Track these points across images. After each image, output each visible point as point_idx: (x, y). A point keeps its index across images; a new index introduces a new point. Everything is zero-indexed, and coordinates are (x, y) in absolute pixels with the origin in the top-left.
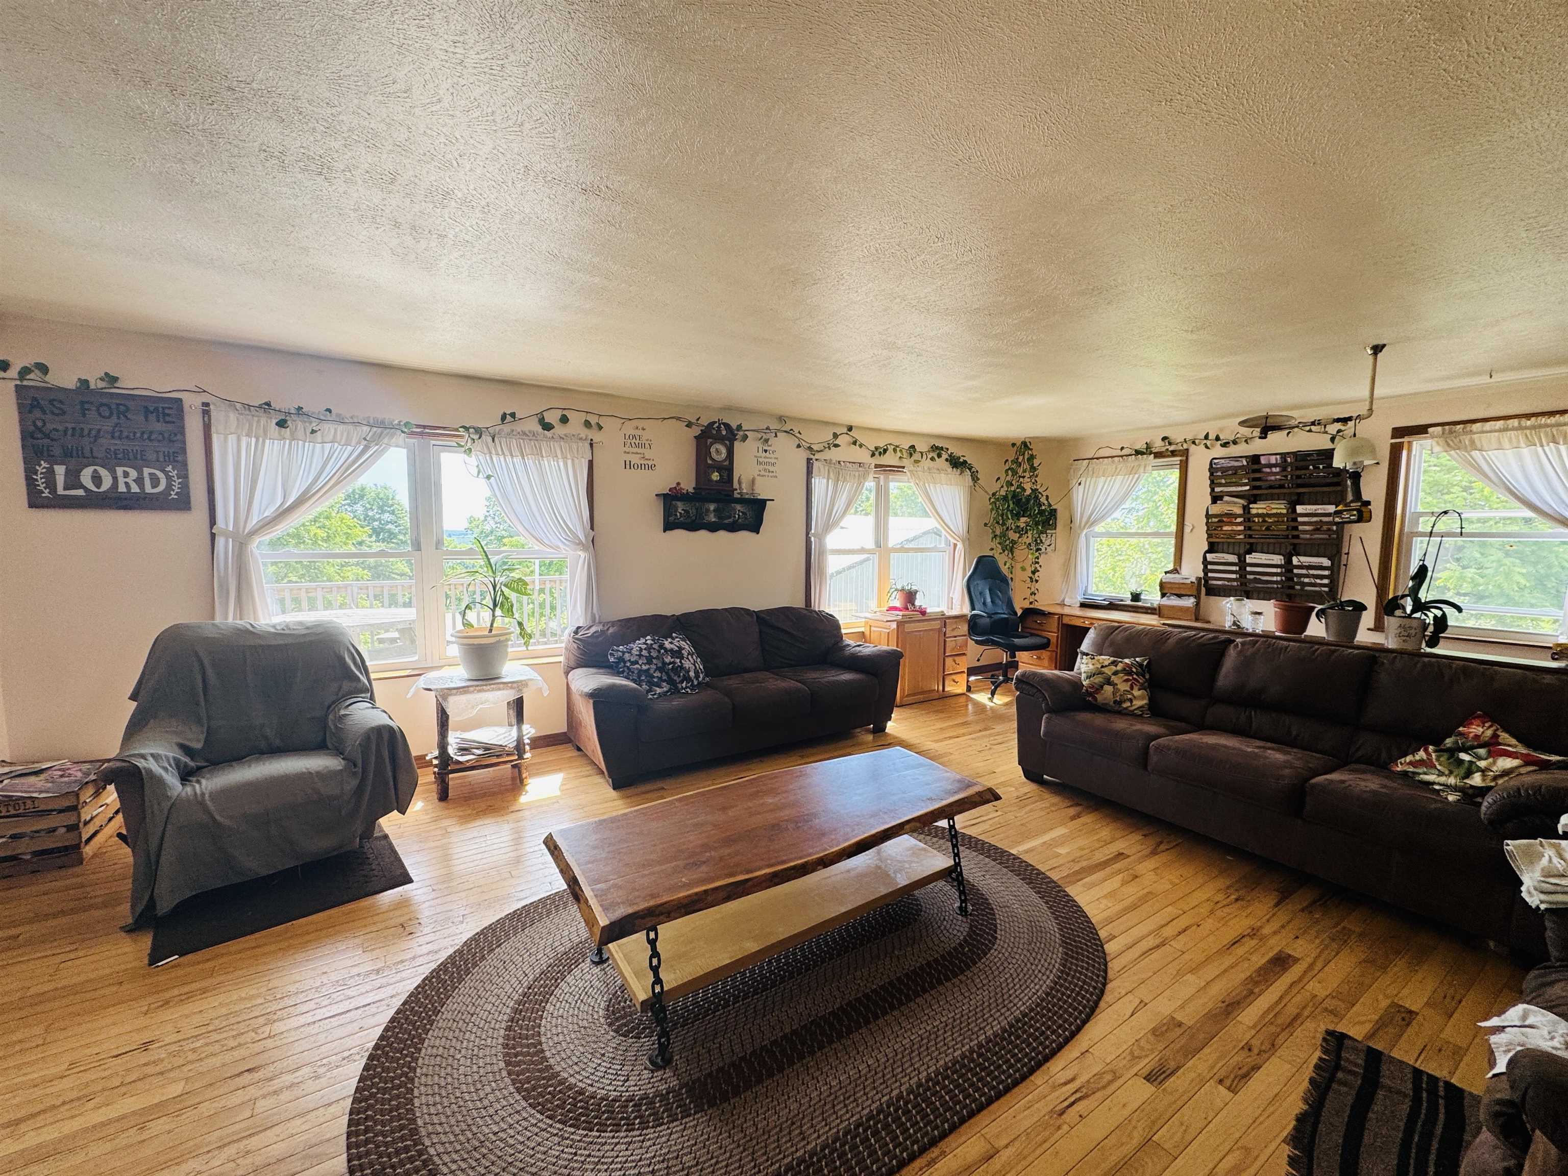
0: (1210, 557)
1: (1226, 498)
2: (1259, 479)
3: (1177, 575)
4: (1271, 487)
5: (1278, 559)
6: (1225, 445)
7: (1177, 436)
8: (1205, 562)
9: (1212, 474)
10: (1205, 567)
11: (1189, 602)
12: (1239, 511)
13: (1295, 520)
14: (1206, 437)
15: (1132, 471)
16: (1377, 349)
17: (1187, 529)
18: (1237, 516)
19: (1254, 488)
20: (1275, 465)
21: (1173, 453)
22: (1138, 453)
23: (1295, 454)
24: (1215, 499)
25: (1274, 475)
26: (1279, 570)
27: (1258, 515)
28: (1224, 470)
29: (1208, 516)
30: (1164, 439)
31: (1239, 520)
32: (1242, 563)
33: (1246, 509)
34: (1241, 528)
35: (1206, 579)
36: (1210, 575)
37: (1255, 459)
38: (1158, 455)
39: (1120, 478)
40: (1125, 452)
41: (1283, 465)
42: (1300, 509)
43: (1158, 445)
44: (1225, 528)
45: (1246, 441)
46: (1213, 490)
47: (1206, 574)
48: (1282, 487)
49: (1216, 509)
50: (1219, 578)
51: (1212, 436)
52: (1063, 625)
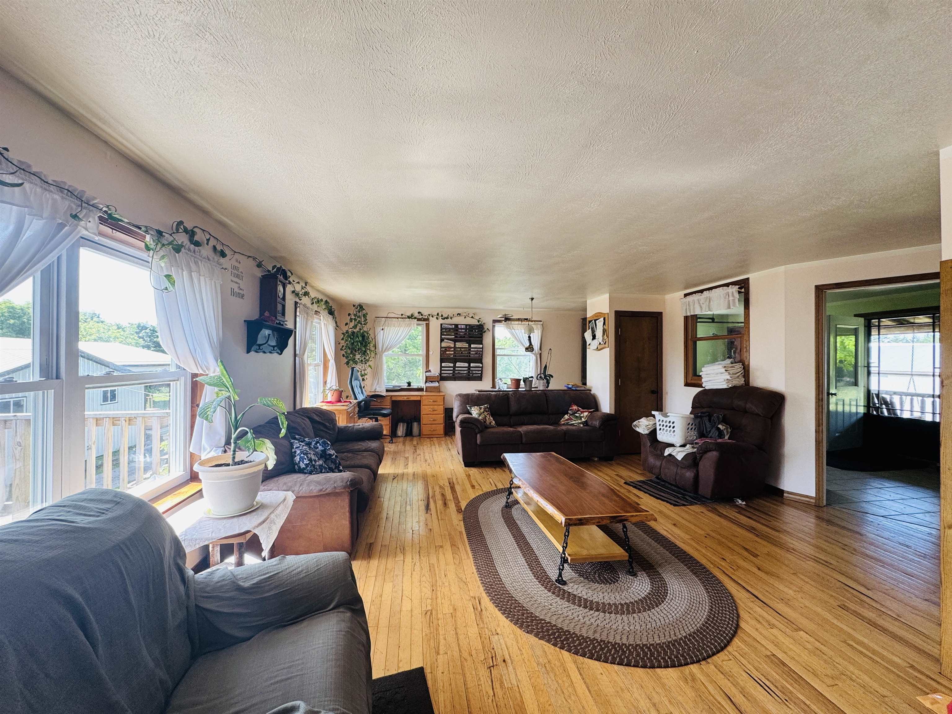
0: (443, 364)
1: (445, 340)
2: (457, 334)
3: (430, 373)
4: (461, 337)
5: (466, 365)
6: (444, 319)
7: (425, 313)
8: (441, 367)
9: (441, 330)
10: (441, 369)
11: (436, 384)
12: (453, 346)
13: (470, 350)
14: (438, 314)
15: (409, 325)
16: (532, 299)
17: (431, 353)
18: (451, 348)
19: (456, 337)
20: (463, 329)
21: (425, 320)
22: (409, 317)
23: (470, 325)
24: (442, 340)
25: (462, 332)
26: (466, 369)
27: (459, 348)
28: (446, 329)
29: (441, 348)
30: (419, 313)
31: (452, 349)
32: (454, 367)
33: (455, 345)
34: (453, 353)
35: (441, 374)
36: (442, 372)
37: (456, 326)
38: (419, 320)
39: (402, 329)
40: (403, 316)
41: (466, 329)
42: (472, 346)
43: (416, 315)
44: (447, 353)
45: (451, 318)
46: (441, 337)
47: (441, 372)
48: (464, 337)
49: (444, 345)
50: (445, 374)
51: (440, 315)
52: (392, 401)
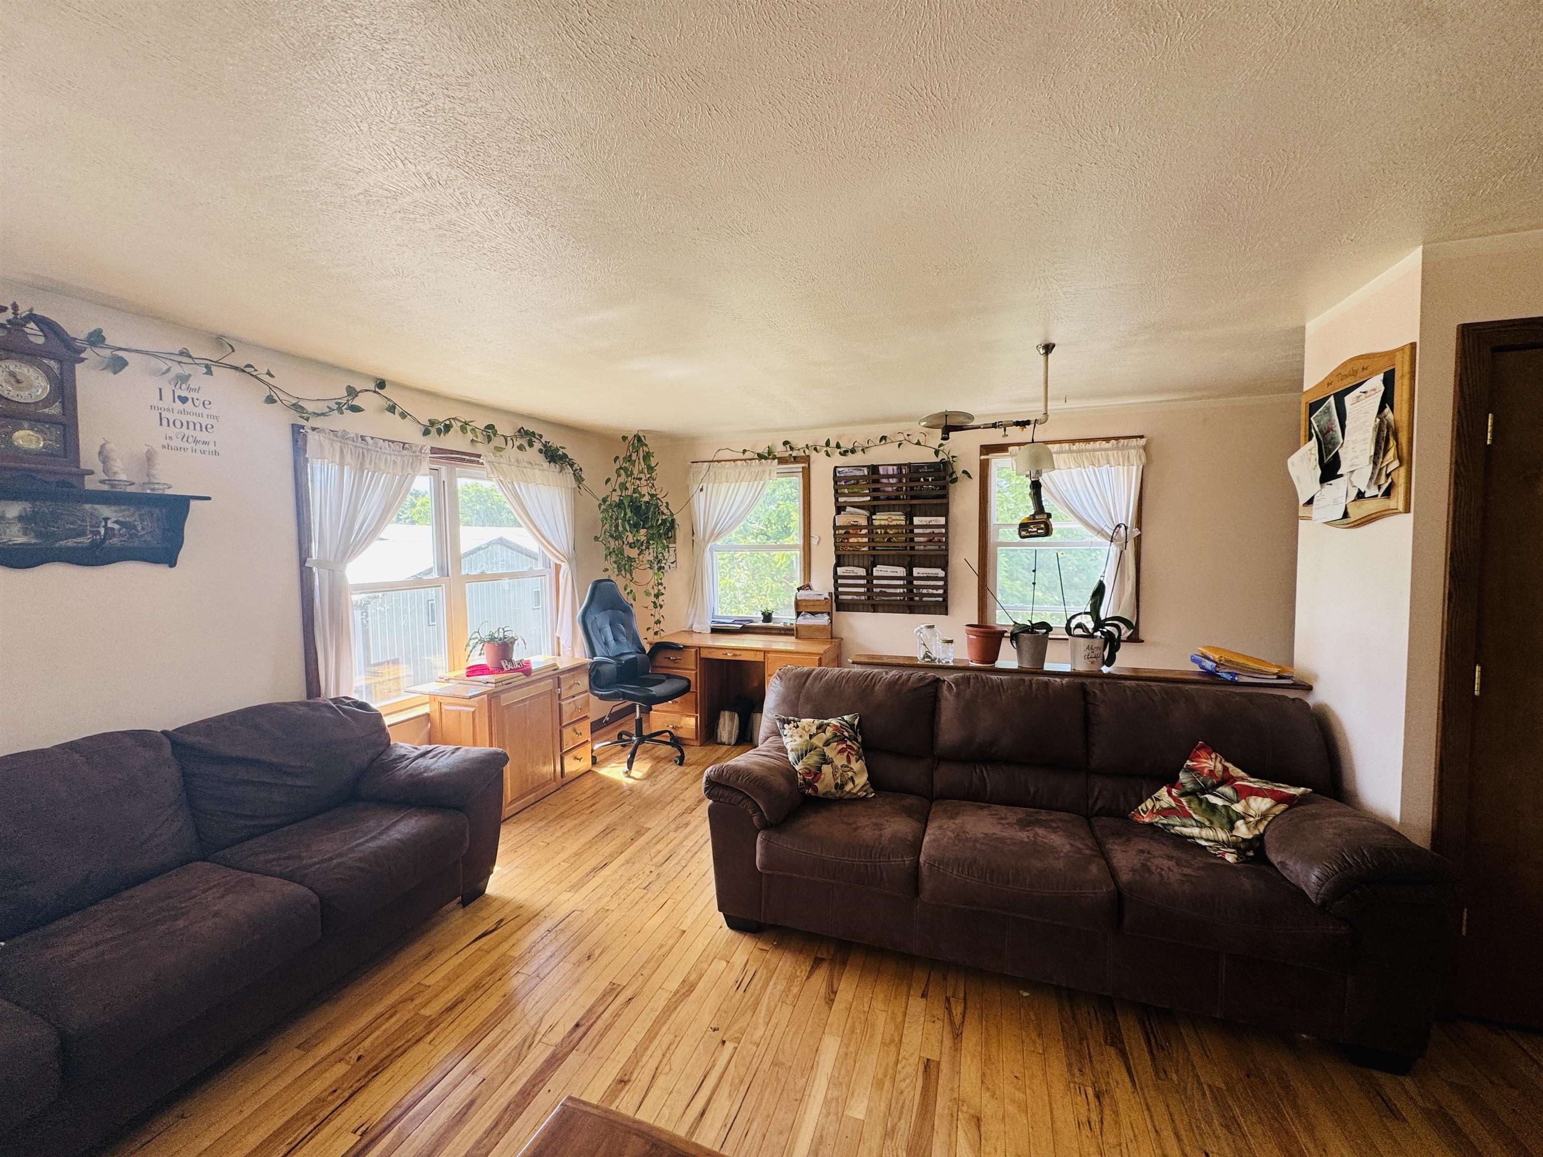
0: (841, 571)
1: (849, 509)
2: (877, 490)
3: (809, 592)
4: (888, 498)
5: (901, 571)
6: (844, 453)
7: (799, 442)
8: (836, 577)
9: (836, 483)
10: (836, 581)
11: (823, 620)
12: (864, 522)
13: (912, 531)
14: (828, 444)
15: (757, 477)
16: (1048, 348)
17: (814, 542)
18: (861, 528)
19: (875, 499)
20: (892, 476)
21: (796, 460)
22: (761, 457)
23: (909, 465)
24: (840, 509)
25: (889, 486)
26: (901, 582)
27: (881, 527)
28: (847, 479)
29: (835, 528)
30: (786, 443)
31: (864, 531)
32: (870, 576)
33: (870, 520)
34: (866, 540)
35: (837, 594)
36: (840, 589)
37: (874, 469)
38: (782, 461)
39: (744, 484)
40: (748, 455)
41: (899, 476)
42: (917, 520)
43: (780, 450)
44: (851, 540)
45: (863, 450)
46: (837, 500)
47: (836, 589)
48: (897, 498)
49: (842, 520)
50: (851, 593)
51: (833, 444)
52: (701, 659)
